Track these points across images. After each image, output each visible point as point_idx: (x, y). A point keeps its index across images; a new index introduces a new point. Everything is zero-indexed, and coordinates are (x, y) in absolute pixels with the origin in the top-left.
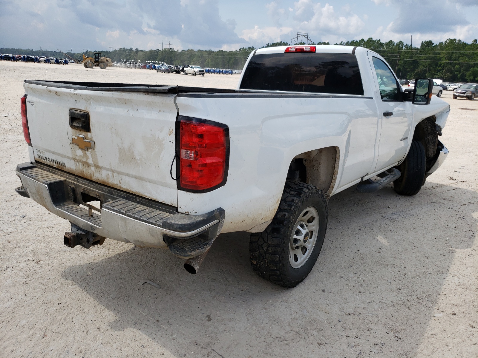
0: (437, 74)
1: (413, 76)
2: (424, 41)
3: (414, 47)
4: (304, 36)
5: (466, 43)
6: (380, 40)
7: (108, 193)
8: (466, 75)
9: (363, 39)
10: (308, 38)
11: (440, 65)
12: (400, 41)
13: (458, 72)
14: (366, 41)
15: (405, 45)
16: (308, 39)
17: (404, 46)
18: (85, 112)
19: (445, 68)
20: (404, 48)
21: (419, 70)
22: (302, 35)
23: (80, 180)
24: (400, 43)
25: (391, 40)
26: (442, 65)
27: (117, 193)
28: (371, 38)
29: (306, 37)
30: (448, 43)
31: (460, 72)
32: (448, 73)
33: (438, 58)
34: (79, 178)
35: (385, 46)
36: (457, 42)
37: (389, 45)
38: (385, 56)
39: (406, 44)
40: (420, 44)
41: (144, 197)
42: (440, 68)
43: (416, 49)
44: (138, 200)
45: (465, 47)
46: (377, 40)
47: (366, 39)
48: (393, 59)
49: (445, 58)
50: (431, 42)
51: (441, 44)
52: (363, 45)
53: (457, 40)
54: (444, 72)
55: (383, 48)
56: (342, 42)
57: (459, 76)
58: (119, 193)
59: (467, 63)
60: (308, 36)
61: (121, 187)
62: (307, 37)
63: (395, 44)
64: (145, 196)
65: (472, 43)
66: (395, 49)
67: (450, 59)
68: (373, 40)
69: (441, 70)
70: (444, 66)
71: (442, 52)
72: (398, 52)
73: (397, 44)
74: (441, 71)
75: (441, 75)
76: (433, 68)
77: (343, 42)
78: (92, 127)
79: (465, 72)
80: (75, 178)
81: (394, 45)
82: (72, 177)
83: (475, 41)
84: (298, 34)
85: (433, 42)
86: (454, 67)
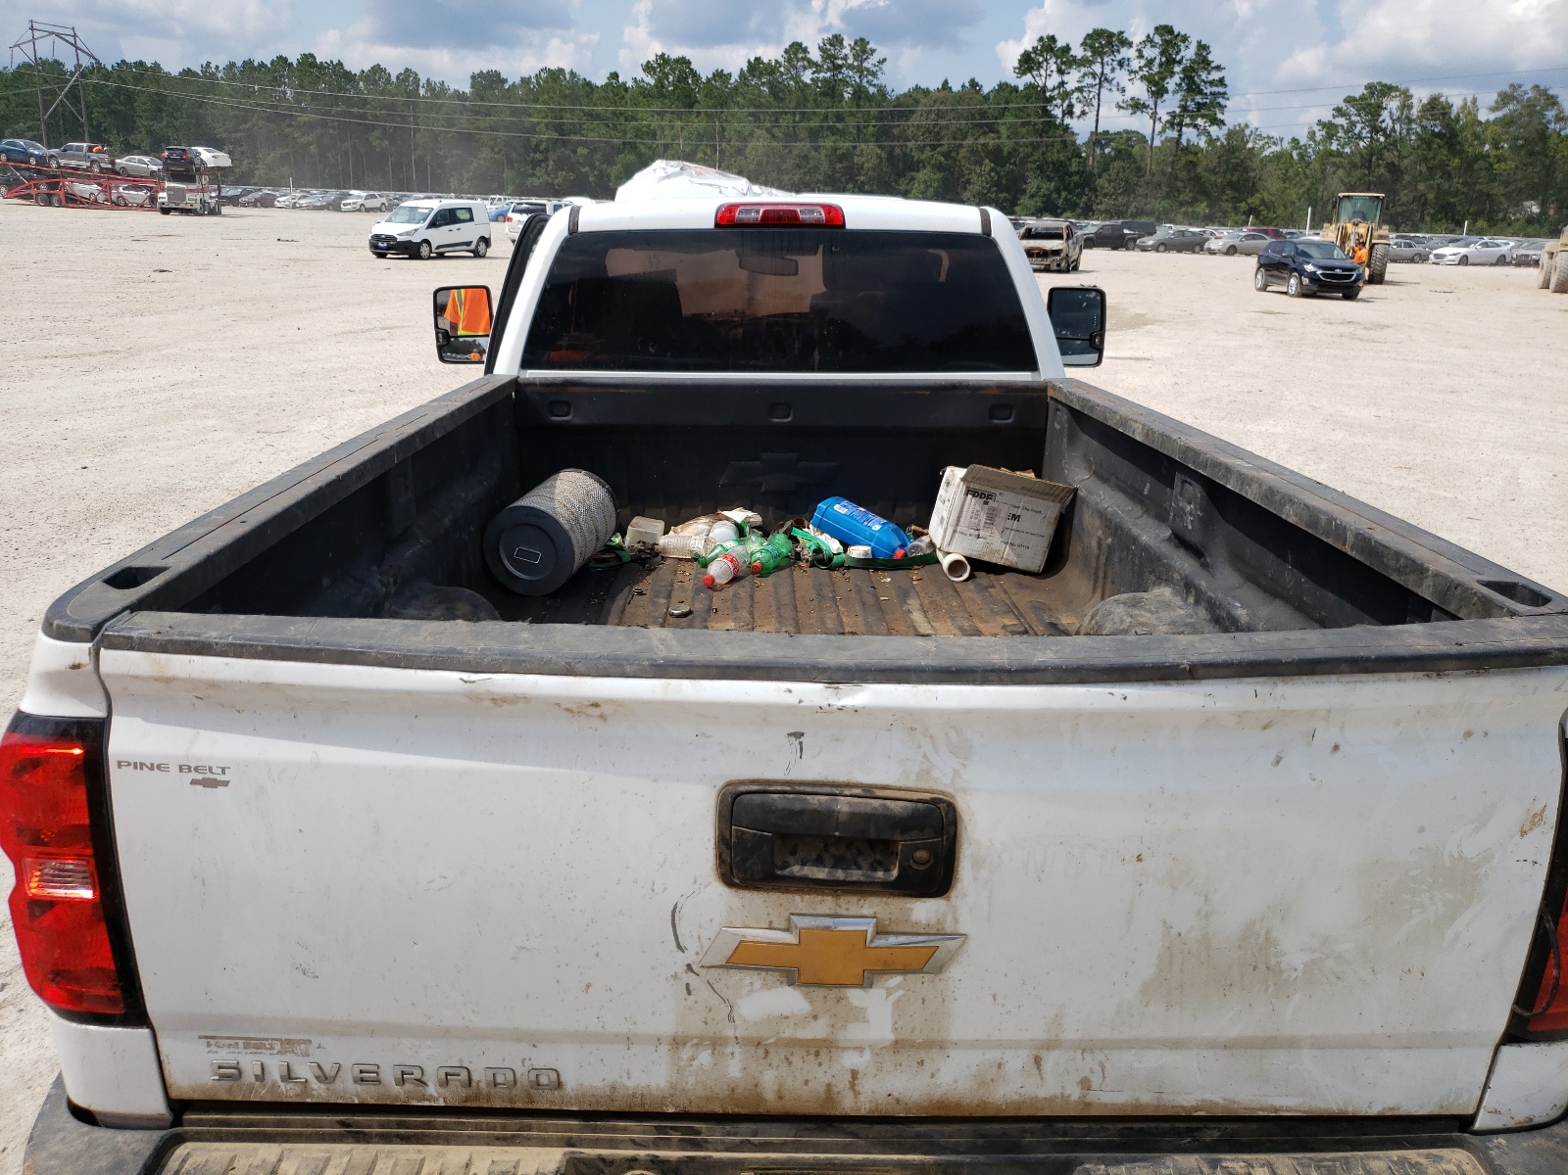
0: (534, 175)
1: (468, 180)
2: (477, 72)
3: (452, 90)
4: (58, 35)
5: (590, 82)
6: (340, 64)
7: (974, 1149)
8: (608, 176)
9: (281, 57)
10: (79, 44)
11: (537, 146)
12: (407, 70)
13: (587, 169)
14: (295, 63)
15: (423, 81)
16: (77, 48)
17: (421, 84)
18: (927, 796)
19: (552, 156)
20: (422, 92)
21: (482, 162)
22: (53, 33)
23: (708, 1132)
24: (409, 76)
25: (379, 65)
26: (542, 148)
27: (1056, 1133)
28: (312, 56)
29: (67, 41)
30: (545, 82)
31: (592, 166)
32: (562, 170)
33: (527, 125)
34: (697, 1125)
35: (361, 83)
36: (568, 77)
37: (374, 80)
38: (370, 117)
39: (428, 80)
40: (469, 81)
41: (1261, 1113)
42: (538, 156)
43: (460, 96)
44: (1211, 1134)
45: (592, 93)
46: (332, 62)
47: (293, 59)
48: (395, 127)
49: (547, 125)
50: (497, 74)
51: (525, 81)
52: (288, 77)
53: (567, 71)
54: (550, 167)
55: (358, 90)
56: (208, 64)
57: (591, 179)
58: (1065, 1134)
59: (605, 142)
60: (75, 36)
61: (1088, 1105)
62: (71, 39)
63: (393, 79)
64: (1261, 1109)
65: (607, 81)
66: (396, 95)
67: (559, 129)
68: (318, 61)
69: (542, 161)
70: (547, 151)
71: (536, 109)
72: (407, 104)
73: (398, 77)
74: (543, 165)
75: (545, 177)
76: (520, 154)
77: (213, 66)
78: (977, 865)
79: (605, 166)
80: (659, 1130)
81: (388, 81)
82: (625, 1130)
83: (613, 78)
84: (32, 28)
85: (503, 76)
86: (575, 152)
